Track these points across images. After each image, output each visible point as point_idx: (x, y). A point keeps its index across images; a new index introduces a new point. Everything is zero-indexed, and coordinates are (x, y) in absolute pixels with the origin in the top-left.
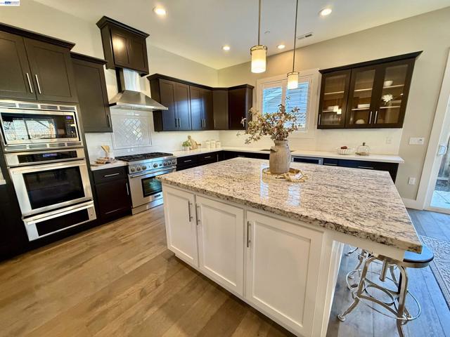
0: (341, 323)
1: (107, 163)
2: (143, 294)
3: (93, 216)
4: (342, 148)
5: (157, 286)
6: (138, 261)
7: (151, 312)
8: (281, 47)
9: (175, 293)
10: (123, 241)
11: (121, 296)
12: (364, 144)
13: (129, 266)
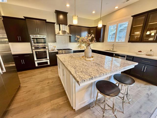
0: (89, 109)
1: (53, 50)
2: (48, 83)
3: (49, 64)
4: (139, 52)
5: (52, 82)
6: (53, 76)
7: (47, 87)
8: (117, 8)
9: (54, 85)
10: (53, 71)
11: (44, 82)
12: (151, 50)
13: (50, 77)
